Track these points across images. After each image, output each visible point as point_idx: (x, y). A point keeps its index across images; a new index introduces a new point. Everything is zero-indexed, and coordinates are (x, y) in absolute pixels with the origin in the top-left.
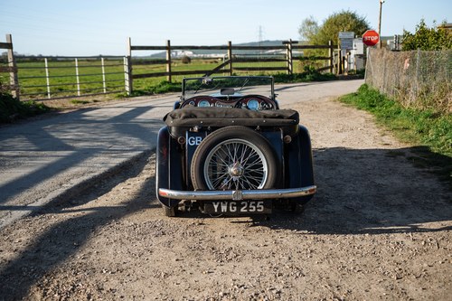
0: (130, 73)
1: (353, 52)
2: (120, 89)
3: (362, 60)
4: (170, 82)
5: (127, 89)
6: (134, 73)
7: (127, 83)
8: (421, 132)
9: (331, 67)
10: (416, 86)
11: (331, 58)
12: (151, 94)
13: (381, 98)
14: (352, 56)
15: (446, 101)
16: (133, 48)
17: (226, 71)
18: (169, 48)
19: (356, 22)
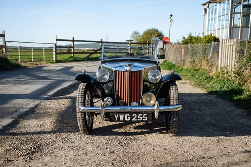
0: (56, 52)
1: (158, 46)
2: (51, 59)
3: (162, 50)
4: (73, 57)
5: (54, 59)
6: (58, 51)
7: (54, 56)
8: (192, 76)
9: (148, 53)
10: (189, 59)
11: (148, 49)
12: (65, 62)
13: (173, 65)
14: (158, 48)
15: (202, 64)
16: (57, 40)
17: (99, 53)
18: (73, 41)
19: (158, 33)
